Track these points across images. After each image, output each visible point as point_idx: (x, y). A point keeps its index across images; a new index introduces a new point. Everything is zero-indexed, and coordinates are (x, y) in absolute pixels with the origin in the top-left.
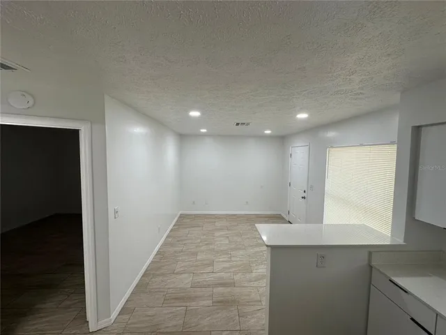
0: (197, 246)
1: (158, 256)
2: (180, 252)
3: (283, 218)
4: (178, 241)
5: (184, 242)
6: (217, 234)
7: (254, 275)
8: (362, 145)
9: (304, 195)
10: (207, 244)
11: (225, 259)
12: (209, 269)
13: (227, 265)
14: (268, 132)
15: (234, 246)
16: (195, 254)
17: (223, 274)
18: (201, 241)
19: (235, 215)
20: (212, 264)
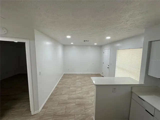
0: (70, 85)
1: (56, 89)
2: (64, 87)
3: (101, 75)
4: (63, 83)
5: (66, 83)
6: (77, 81)
7: (90, 95)
8: (130, 49)
9: (108, 67)
10: (73, 84)
11: (80, 90)
12: (74, 93)
13: (80, 91)
14: (96, 44)
15: (83, 85)
16: (69, 88)
17: (79, 95)
18: (71, 83)
19: (83, 74)
20: (75, 91)
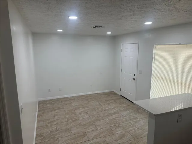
0: (67, 124)
1: (39, 138)
2: (56, 131)
3: (116, 94)
4: (49, 123)
5: (55, 123)
6: (78, 111)
7: (117, 135)
8: (180, 44)
9: (134, 77)
10: (74, 121)
11: (93, 129)
12: (85, 139)
13: (96, 133)
14: (109, 33)
15: (94, 118)
16: (68, 130)
17: (97, 140)
18: (66, 119)
19: (83, 96)
20: (85, 134)
